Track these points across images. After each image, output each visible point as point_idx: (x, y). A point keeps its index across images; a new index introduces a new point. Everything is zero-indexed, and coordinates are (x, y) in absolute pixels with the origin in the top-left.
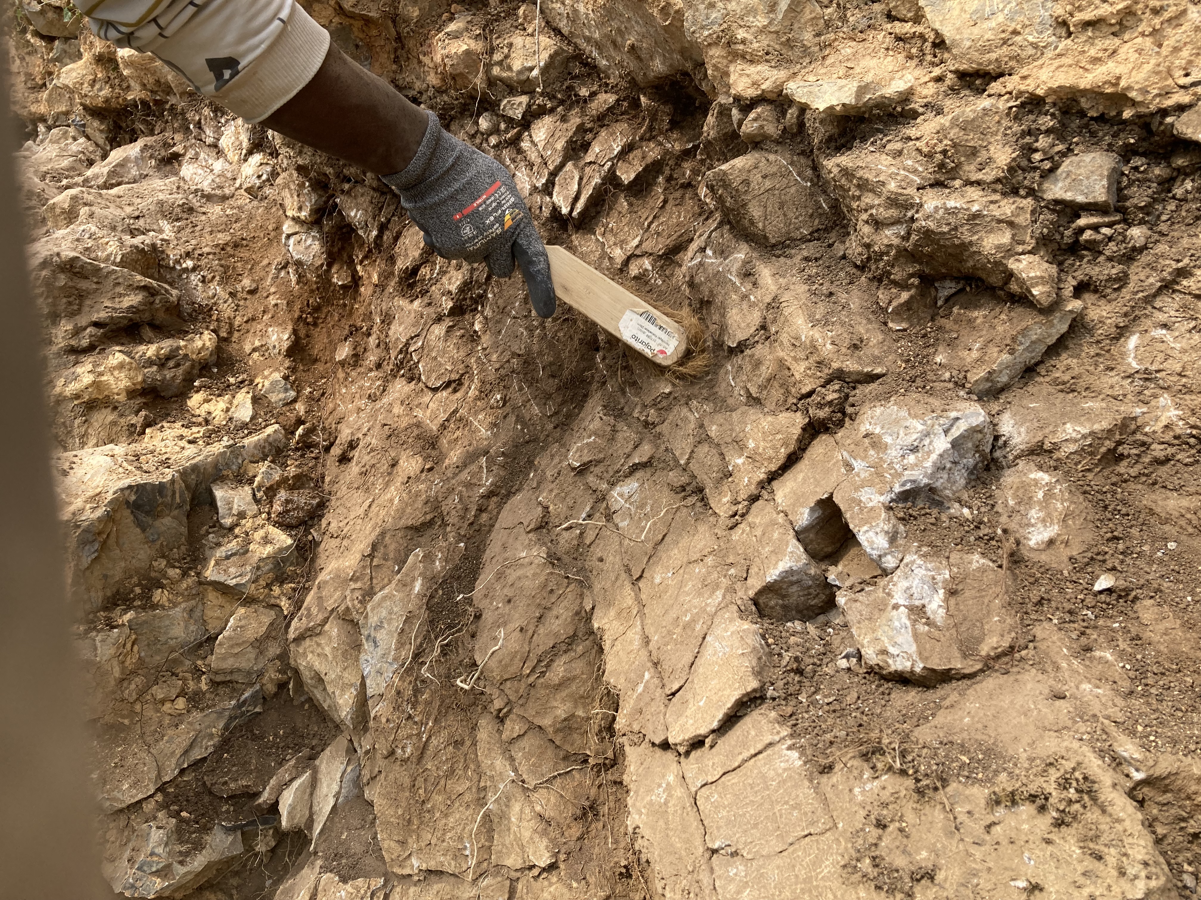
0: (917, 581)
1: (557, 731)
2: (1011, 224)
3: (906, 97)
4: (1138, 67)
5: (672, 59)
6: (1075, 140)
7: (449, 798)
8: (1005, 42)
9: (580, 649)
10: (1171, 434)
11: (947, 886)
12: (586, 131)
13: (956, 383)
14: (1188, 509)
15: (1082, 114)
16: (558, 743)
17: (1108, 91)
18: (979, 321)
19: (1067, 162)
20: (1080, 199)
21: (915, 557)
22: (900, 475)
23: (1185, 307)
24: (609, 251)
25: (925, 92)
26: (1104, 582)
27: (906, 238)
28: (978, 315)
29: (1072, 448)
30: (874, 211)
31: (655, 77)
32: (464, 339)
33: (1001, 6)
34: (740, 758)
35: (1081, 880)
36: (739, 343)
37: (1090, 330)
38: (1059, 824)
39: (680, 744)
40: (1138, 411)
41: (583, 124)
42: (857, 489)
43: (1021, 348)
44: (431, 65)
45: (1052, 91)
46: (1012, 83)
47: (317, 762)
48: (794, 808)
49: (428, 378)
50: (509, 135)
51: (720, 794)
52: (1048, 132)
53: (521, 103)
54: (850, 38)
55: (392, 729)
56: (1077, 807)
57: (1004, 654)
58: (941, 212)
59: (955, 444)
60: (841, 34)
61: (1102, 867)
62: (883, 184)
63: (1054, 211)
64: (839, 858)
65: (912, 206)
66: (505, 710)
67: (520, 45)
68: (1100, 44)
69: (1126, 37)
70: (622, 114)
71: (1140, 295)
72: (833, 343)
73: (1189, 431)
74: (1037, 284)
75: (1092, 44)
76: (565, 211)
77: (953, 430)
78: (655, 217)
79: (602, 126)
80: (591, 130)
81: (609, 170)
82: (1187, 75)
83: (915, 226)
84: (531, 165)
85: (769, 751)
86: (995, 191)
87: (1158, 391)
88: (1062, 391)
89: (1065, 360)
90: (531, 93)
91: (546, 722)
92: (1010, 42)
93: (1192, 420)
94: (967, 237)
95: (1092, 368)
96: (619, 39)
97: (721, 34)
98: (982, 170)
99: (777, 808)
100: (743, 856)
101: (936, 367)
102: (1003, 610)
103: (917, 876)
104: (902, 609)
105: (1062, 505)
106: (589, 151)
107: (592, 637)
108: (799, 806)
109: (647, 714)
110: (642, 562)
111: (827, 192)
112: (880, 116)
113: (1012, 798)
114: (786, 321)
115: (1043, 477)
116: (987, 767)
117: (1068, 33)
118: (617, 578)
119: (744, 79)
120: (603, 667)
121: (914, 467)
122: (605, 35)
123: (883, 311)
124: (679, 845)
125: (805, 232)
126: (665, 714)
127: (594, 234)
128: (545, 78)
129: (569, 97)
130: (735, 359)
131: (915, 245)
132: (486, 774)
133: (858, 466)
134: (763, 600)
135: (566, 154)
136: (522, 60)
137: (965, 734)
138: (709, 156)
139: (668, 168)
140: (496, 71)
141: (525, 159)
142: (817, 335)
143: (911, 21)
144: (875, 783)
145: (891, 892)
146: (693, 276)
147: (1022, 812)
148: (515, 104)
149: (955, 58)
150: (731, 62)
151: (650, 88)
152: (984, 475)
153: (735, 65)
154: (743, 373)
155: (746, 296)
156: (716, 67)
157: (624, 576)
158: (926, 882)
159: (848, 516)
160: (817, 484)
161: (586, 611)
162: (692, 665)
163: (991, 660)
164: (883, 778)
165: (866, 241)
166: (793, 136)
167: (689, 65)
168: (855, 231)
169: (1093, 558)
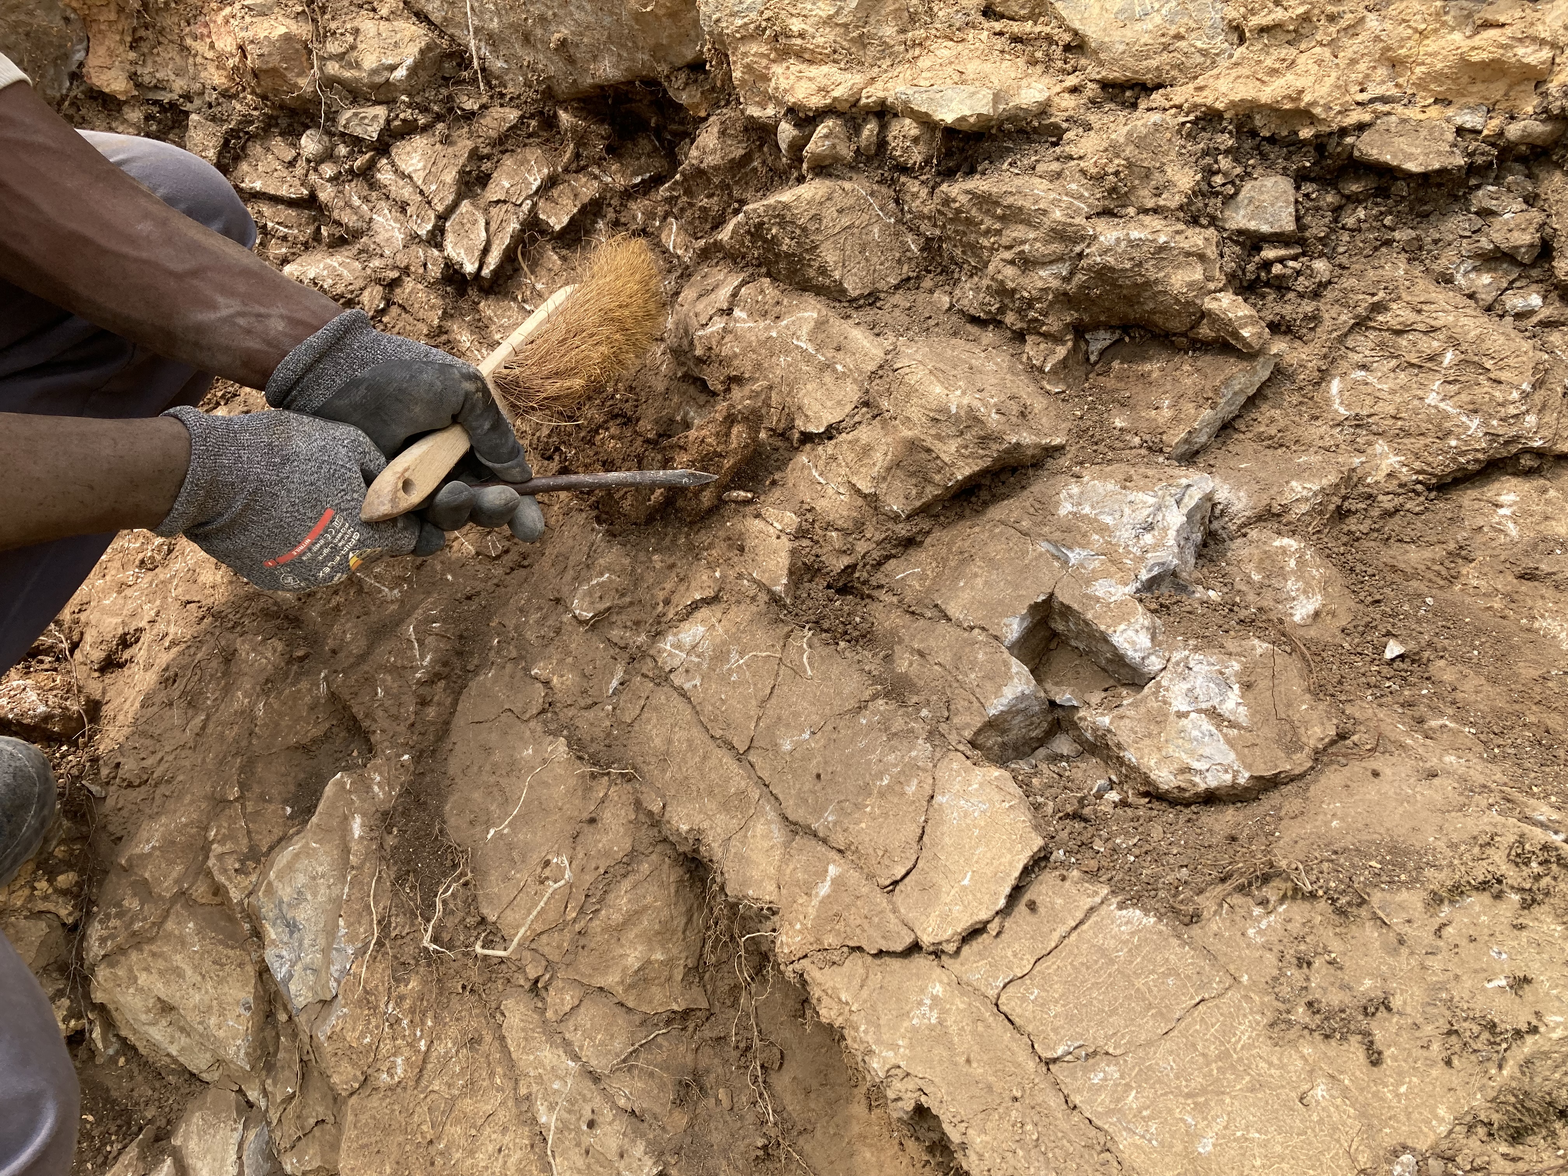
0: (1200, 681)
1: (629, 988)
2: (1202, 257)
3: (1044, 110)
4: (1319, 80)
5: (633, 60)
6: (1251, 162)
7: (473, 1126)
8: (1166, 47)
9: (645, 867)
10: (1396, 482)
11: (1409, 1010)
12: (481, 158)
13: (1150, 448)
14: (1433, 560)
15: (1254, 133)
16: (631, 1005)
17: (1287, 107)
18: (1155, 375)
19: (1248, 186)
20: (1265, 228)
21: (1187, 653)
22: (1142, 559)
23: (1382, 345)
25: (1064, 104)
26: (1393, 649)
27: (1067, 280)
28: (1153, 368)
29: (1304, 508)
30: (1026, 247)
31: (593, 86)
33: (1157, 6)
34: (1055, 937)
36: (830, 427)
37: (1291, 377)
38: (1526, 906)
39: (948, 941)
40: (1357, 461)
41: (477, 148)
42: (1088, 583)
43: (1223, 401)
44: (210, 54)
45: (1233, 104)
46: (1181, 94)
47: (177, 1141)
48: (1166, 975)
50: (358, 163)
51: (1042, 988)
52: (1227, 152)
53: (375, 117)
54: (946, 37)
55: (370, 1045)
56: (1545, 881)
57: (1333, 743)
58: (1123, 244)
59: (1190, 516)
60: (934, 32)
62: (1045, 212)
63: (1237, 243)
64: (1258, 1017)
65: (1083, 238)
66: (547, 976)
67: (373, 32)
68: (1275, 53)
69: (1303, 46)
70: (530, 136)
71: (1335, 334)
72: (998, 412)
73: (1414, 477)
74: (1246, 325)
75: (1267, 53)
76: (470, 268)
77: (1186, 499)
79: (503, 152)
80: (488, 157)
81: (530, 211)
82: (1362, 91)
83: (1083, 263)
84: (403, 207)
85: (1094, 918)
86: (1178, 219)
87: (1371, 437)
88: (1269, 447)
89: (1266, 412)
90: (390, 102)
91: (611, 980)
92: (1171, 48)
93: (1417, 465)
94: (1153, 274)
95: (1297, 419)
96: (539, 32)
97: (764, 24)
98: (1159, 195)
99: (1139, 983)
100: (1107, 1053)
101: (1117, 432)
102: (1308, 696)
103: (1371, 1010)
104: (1193, 715)
105: (1318, 571)
106: (491, 186)
107: (659, 848)
108: (1172, 972)
109: (854, 919)
110: (748, 728)
111: (915, 231)
112: (1010, 132)
113: (1457, 891)
114: (912, 391)
115: (1290, 543)
116: (1403, 867)
117: (1242, 40)
118: (705, 758)
119: (804, 84)
120: (718, 879)
121: (1155, 547)
122: (511, 25)
123: (1035, 371)
124: (981, 1071)
125: (893, 281)
126: (895, 911)
127: (515, 299)
128: (413, 82)
129: (451, 110)
130: (820, 448)
131: (1081, 287)
132: (527, 1075)
133: (1074, 556)
134: (981, 740)
135: (459, 189)
136: (376, 54)
137: (1349, 837)
138: (688, 192)
139: (611, 209)
140: (333, 68)
141: (388, 198)
142: (976, 404)
143: (1023, 19)
144: (1272, 918)
145: (1344, 1038)
146: (710, 349)
147: (1471, 905)
148: (364, 118)
149: (1101, 64)
150: (774, 61)
151: (579, 100)
152: (1205, 552)
153: (785, 65)
154: (839, 465)
155: (828, 366)
156: (749, 68)
157: (719, 753)
158: (1382, 1013)
159: (1089, 616)
160: (1017, 587)
161: (650, 814)
162: (921, 838)
163: (1318, 755)
164: (1281, 909)
165: (1010, 285)
166: (869, 160)
167: (663, 69)
168: (971, 276)
169: (1366, 626)
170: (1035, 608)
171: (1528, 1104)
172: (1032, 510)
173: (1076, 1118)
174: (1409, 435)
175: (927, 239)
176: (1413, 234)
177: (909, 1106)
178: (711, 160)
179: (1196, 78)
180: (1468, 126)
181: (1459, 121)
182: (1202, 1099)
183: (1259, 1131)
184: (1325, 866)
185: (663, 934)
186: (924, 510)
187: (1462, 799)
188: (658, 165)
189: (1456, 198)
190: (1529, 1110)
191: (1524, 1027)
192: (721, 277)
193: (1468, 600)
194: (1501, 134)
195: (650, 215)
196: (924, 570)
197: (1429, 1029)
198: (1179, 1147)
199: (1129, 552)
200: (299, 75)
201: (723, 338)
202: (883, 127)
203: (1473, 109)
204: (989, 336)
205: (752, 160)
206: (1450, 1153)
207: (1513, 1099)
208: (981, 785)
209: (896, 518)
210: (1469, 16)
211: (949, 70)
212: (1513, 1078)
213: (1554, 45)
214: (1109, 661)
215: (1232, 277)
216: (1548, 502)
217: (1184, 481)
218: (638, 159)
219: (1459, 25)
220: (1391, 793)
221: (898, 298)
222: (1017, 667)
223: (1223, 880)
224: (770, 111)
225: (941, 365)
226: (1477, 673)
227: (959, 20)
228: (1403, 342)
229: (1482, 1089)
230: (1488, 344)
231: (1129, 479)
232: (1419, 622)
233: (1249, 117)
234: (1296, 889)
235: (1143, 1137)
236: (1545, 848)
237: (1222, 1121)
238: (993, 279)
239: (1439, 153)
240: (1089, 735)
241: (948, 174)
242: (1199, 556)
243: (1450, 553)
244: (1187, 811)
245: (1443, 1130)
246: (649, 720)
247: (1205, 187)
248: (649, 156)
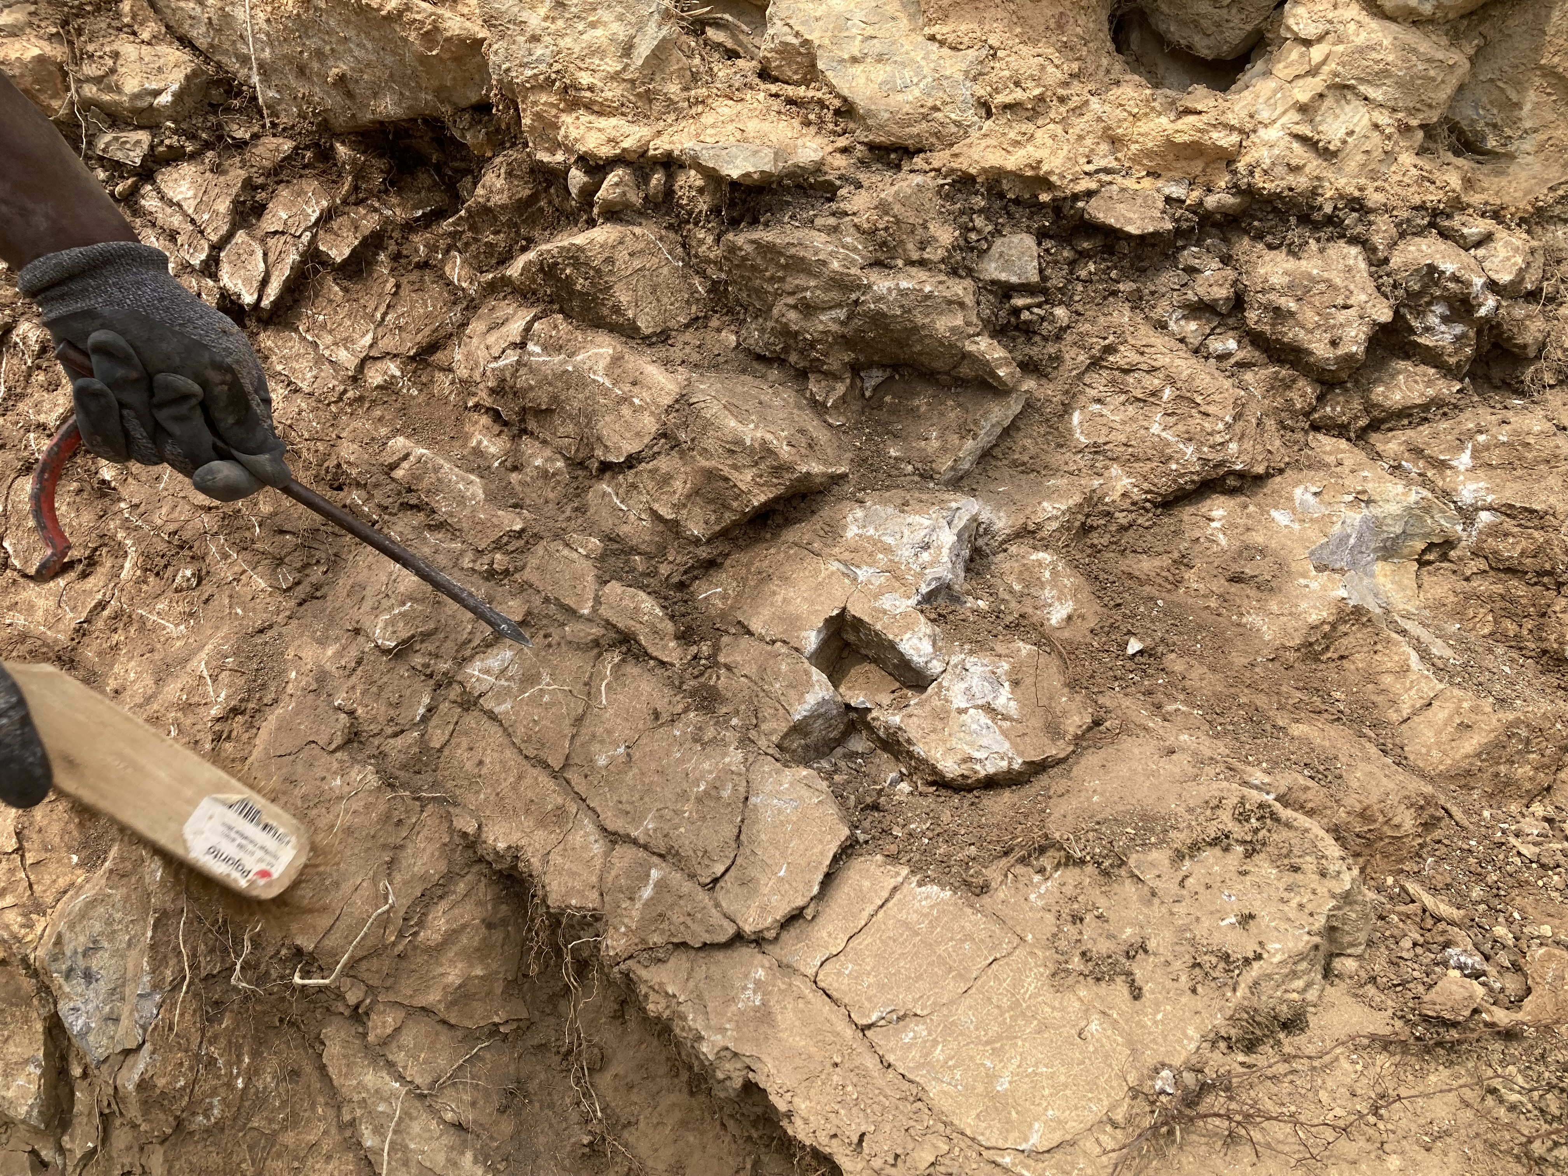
0: (975, 680)
1: (451, 1005)
2: (961, 305)
3: (818, 167)
4: (1053, 153)
5: (416, 99)
6: (1000, 221)
7: (296, 1158)
8: (925, 117)
9: (461, 887)
10: (1129, 501)
11: (1161, 950)
12: (255, 188)
13: (921, 475)
14: (1162, 568)
15: (1001, 195)
16: (453, 1021)
17: (1029, 174)
18: (923, 409)
19: (999, 241)
20: (1014, 279)
21: (963, 656)
22: (921, 575)
23: (1113, 382)
24: (327, 353)
25: (836, 163)
26: (1134, 646)
27: (845, 324)
28: (921, 403)
29: (1055, 525)
30: (808, 294)
31: (373, 122)
32: (85, 495)
33: (915, 80)
34: (865, 915)
35: (1286, 895)
36: (630, 457)
37: (1039, 410)
38: (1248, 855)
39: (768, 929)
40: (1096, 482)
41: (250, 178)
42: (877, 596)
43: (983, 432)
45: (984, 170)
46: (940, 158)
48: (962, 941)
49: (26, 561)
50: (119, 189)
51: (855, 962)
52: (981, 211)
53: (138, 142)
54: (726, 96)
55: (183, 1088)
56: (1263, 833)
57: (1090, 729)
58: (894, 293)
59: (959, 535)
60: (715, 91)
61: (1302, 877)
62: (824, 263)
63: (990, 292)
64: (1042, 970)
65: (859, 287)
66: (368, 1001)
67: (133, 56)
68: (1017, 127)
69: (1040, 122)
70: (305, 167)
71: (1074, 373)
72: (789, 444)
73: (1144, 496)
74: (1001, 366)
75: (1011, 127)
76: (248, 298)
77: (956, 521)
78: (388, 306)
79: (279, 183)
80: (263, 187)
81: (310, 243)
82: (1089, 162)
83: (859, 309)
84: (172, 235)
85: (898, 896)
86: (940, 271)
87: (1107, 462)
88: (1023, 472)
89: (1020, 441)
90: (153, 127)
91: (433, 997)
92: (929, 118)
93: (1146, 486)
94: (920, 320)
95: (1045, 447)
96: (316, 66)
97: (554, 76)
98: (924, 249)
99: (941, 949)
100: (916, 1015)
101: (892, 461)
102: (1066, 690)
103: (1132, 953)
104: (971, 711)
105: (1070, 580)
106: (267, 216)
107: (476, 868)
108: (969, 937)
109: (677, 917)
110: (563, 747)
111: (703, 274)
112: (788, 186)
113: (1195, 848)
114: (707, 425)
115: (1044, 556)
116: (1152, 831)
117: (989, 114)
118: (520, 778)
119: (594, 134)
120: (540, 893)
121: (932, 564)
122: (285, 56)
123: (818, 407)
124: (803, 1043)
125: (683, 320)
126: (717, 905)
127: (296, 330)
128: (179, 109)
129: (220, 138)
130: (621, 477)
131: (857, 331)
132: (350, 1101)
133: (863, 573)
134: (786, 744)
135: (233, 219)
136: (138, 78)
137: (1108, 809)
138: (473, 228)
139: (392, 242)
140: (90, 91)
141: (154, 225)
142: (769, 437)
143: (797, 84)
144: (1049, 883)
145: (1111, 980)
146: (504, 380)
147: (1207, 858)
148: (126, 142)
149: (868, 129)
150: (563, 111)
151: (357, 134)
152: (972, 565)
153: (574, 115)
154: (640, 493)
155: (625, 400)
156: (538, 116)
157: (535, 772)
158: (1141, 956)
159: (878, 627)
160: (812, 604)
161: (465, 835)
162: (738, 836)
163: (1078, 739)
164: (1056, 875)
165: (795, 328)
166: (656, 207)
167: (446, 110)
168: (756, 317)
169: (1111, 626)
170: (829, 621)
171: (1257, 1018)
172: (822, 533)
173: (891, 1074)
174: (1138, 460)
175: (713, 281)
176: (1134, 286)
177: (738, 1083)
178: (497, 199)
179: (952, 145)
180: (1174, 196)
181: (1167, 191)
182: (998, 1045)
183: (1046, 1066)
184: (1091, 835)
185: (482, 952)
186: (724, 534)
187: (1196, 770)
188: (438, 199)
189: (1167, 257)
190: (1259, 1024)
191: (1251, 955)
192: (510, 311)
193: (1190, 601)
194: (1201, 203)
195: (433, 248)
196: (725, 590)
197: (1178, 964)
198: (980, 1088)
199: (910, 569)
200: (52, 97)
201: (517, 371)
202: (670, 177)
203: (1178, 182)
204: (774, 374)
205: (538, 201)
206: (1199, 1066)
207: (1246, 1016)
208: (791, 784)
209: (697, 542)
210: (1173, 103)
211: (730, 127)
212: (1244, 998)
213: (1241, 131)
214: (896, 666)
215: (986, 322)
216: (1249, 516)
217: (954, 505)
218: (419, 193)
219: (1165, 110)
220: (1140, 768)
221: (688, 336)
222: (818, 676)
223: (1006, 854)
224: (560, 157)
225: (735, 401)
226: (1201, 663)
227: (738, 81)
228: (1130, 379)
229: (1220, 1010)
230: (1197, 382)
231: (906, 504)
232: (1152, 621)
233: (998, 181)
234: (1069, 857)
235: (950, 1084)
236: (1261, 806)
237: (1016, 1062)
238: (777, 321)
239: (1152, 218)
240: (881, 733)
241: (734, 223)
242: (968, 570)
243: (1175, 561)
244: (970, 796)
245: (1192, 1047)
246: (458, 745)
247: (962, 242)
248: (429, 190)
